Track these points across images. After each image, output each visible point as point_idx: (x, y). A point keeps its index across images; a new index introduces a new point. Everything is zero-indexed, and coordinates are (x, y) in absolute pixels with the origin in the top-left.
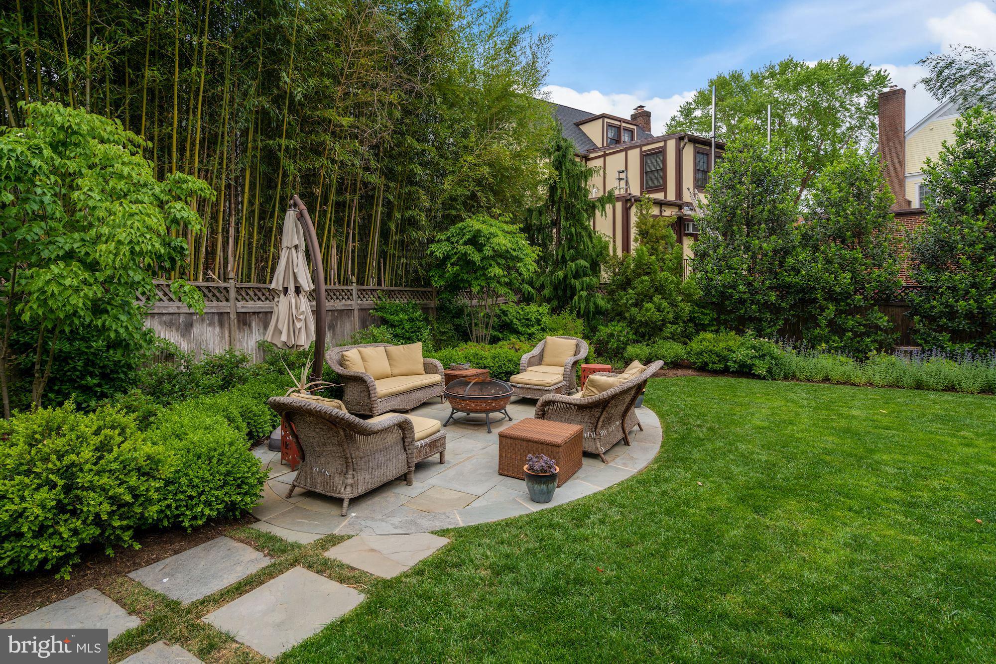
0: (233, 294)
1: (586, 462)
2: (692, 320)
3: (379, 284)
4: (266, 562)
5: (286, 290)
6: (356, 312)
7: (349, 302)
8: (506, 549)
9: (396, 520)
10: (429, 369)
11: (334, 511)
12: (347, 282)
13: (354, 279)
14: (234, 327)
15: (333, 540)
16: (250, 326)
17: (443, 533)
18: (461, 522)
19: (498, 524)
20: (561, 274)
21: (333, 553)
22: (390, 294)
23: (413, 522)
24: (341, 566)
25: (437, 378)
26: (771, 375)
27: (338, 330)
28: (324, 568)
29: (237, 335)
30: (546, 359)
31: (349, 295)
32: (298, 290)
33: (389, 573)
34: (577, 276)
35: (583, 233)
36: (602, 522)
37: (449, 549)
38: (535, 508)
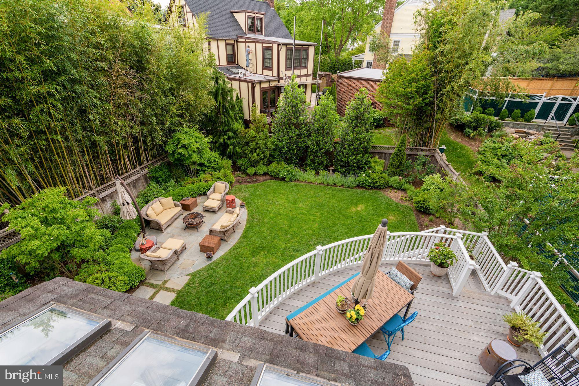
0: (96, 193)
1: (223, 242)
2: (270, 155)
3: (148, 161)
4: (154, 291)
5: (124, 204)
6: (142, 177)
7: (138, 175)
8: (201, 277)
9: (178, 273)
10: (176, 205)
11: (163, 273)
12: (135, 167)
13: (138, 165)
14: (101, 204)
15: (165, 282)
16: (106, 201)
17: (188, 275)
18: (192, 270)
19: (200, 270)
20: (222, 140)
21: (167, 285)
22: (153, 164)
23: (182, 273)
24: (170, 288)
25: (179, 209)
26: (291, 180)
27: (137, 186)
28: (166, 289)
29: (103, 205)
30: (216, 191)
31: (137, 172)
32: (128, 203)
33: (179, 288)
34: (229, 138)
35: (230, 120)
36: (222, 266)
37: (191, 279)
38: (208, 263)
